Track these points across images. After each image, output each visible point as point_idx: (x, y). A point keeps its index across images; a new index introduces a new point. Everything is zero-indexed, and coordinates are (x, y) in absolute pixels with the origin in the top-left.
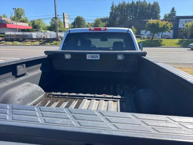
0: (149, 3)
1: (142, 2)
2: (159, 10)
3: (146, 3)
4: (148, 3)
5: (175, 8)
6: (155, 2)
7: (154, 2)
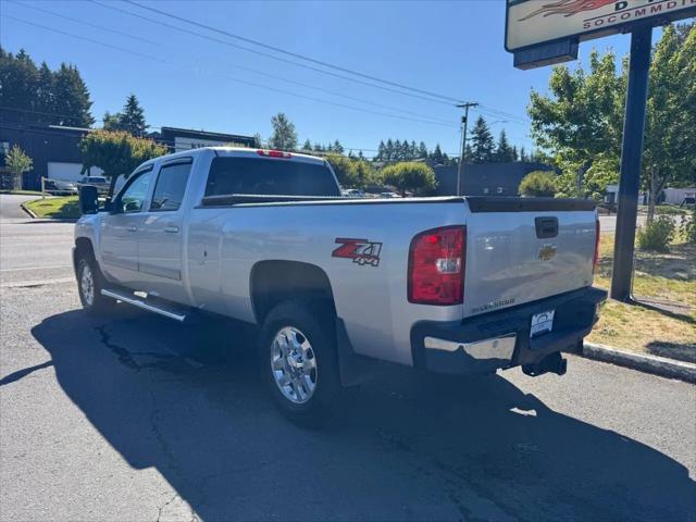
0: (44, 65)
1: (10, 54)
2: (87, 96)
3: (29, 62)
4: (39, 66)
5: (138, 99)
6: (67, 66)
7: (63, 66)
